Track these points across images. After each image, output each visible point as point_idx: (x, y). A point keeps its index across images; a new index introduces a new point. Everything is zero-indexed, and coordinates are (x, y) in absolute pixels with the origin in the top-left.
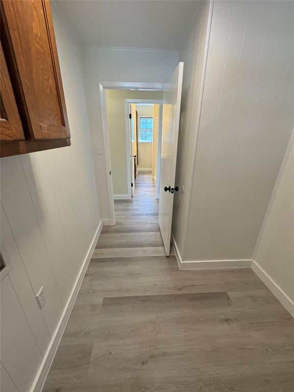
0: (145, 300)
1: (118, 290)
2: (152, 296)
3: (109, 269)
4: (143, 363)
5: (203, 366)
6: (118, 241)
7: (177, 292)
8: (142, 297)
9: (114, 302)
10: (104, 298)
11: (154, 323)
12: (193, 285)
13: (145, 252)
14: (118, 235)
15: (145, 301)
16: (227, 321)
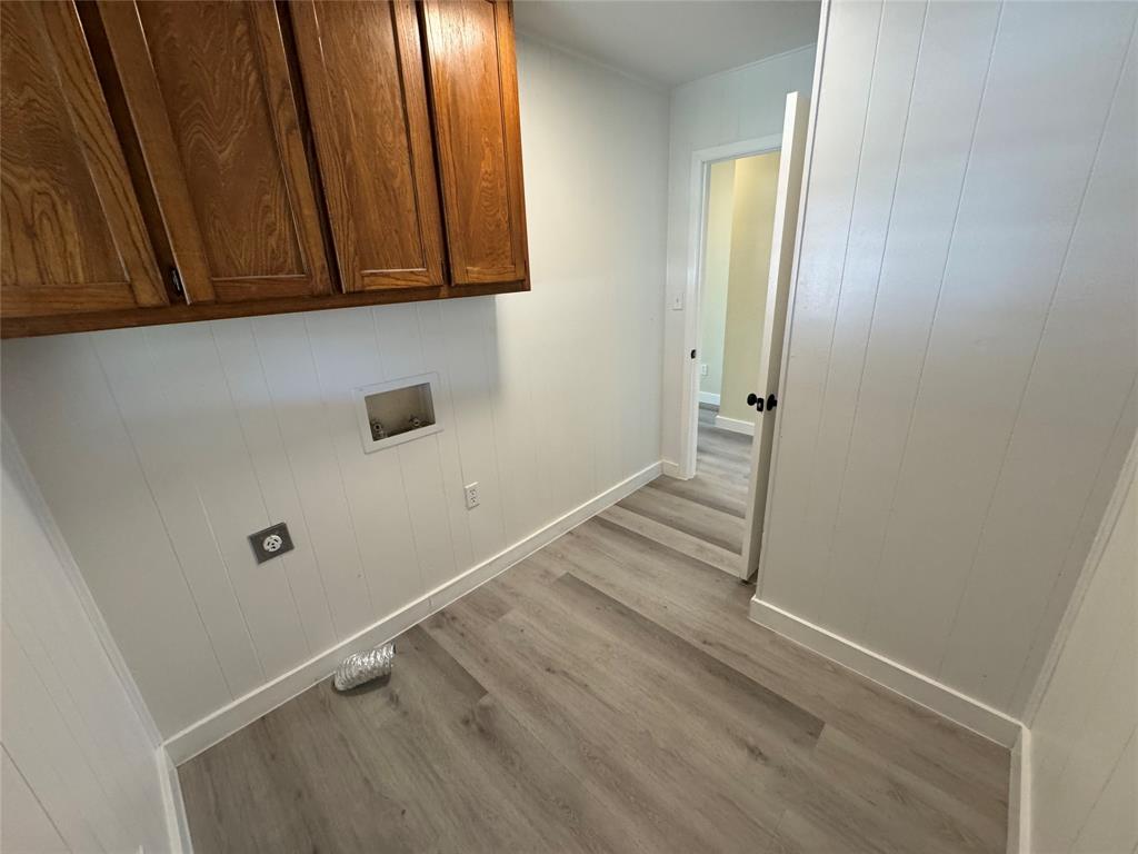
0: (624, 612)
1: (596, 577)
2: (641, 616)
3: (608, 541)
4: (548, 670)
5: (627, 746)
6: (663, 510)
7: (695, 642)
8: (623, 606)
9: (577, 587)
10: (568, 573)
11: (608, 646)
12: (746, 656)
13: (701, 549)
14: (677, 500)
15: (622, 614)
16: (755, 752)
